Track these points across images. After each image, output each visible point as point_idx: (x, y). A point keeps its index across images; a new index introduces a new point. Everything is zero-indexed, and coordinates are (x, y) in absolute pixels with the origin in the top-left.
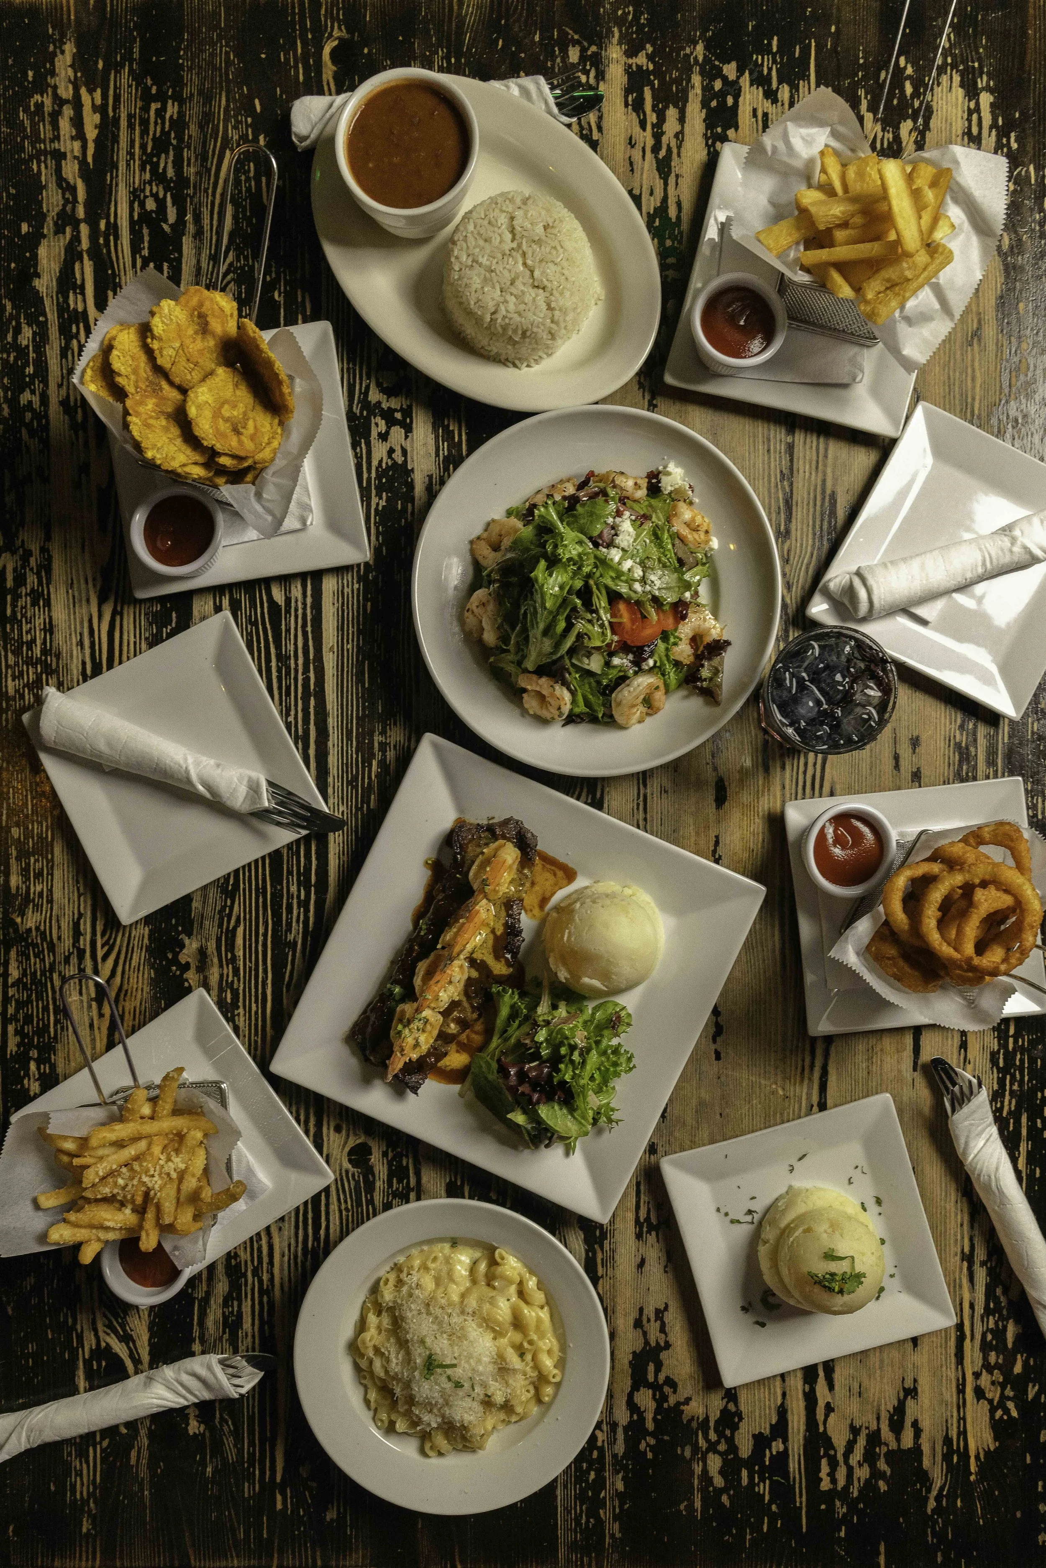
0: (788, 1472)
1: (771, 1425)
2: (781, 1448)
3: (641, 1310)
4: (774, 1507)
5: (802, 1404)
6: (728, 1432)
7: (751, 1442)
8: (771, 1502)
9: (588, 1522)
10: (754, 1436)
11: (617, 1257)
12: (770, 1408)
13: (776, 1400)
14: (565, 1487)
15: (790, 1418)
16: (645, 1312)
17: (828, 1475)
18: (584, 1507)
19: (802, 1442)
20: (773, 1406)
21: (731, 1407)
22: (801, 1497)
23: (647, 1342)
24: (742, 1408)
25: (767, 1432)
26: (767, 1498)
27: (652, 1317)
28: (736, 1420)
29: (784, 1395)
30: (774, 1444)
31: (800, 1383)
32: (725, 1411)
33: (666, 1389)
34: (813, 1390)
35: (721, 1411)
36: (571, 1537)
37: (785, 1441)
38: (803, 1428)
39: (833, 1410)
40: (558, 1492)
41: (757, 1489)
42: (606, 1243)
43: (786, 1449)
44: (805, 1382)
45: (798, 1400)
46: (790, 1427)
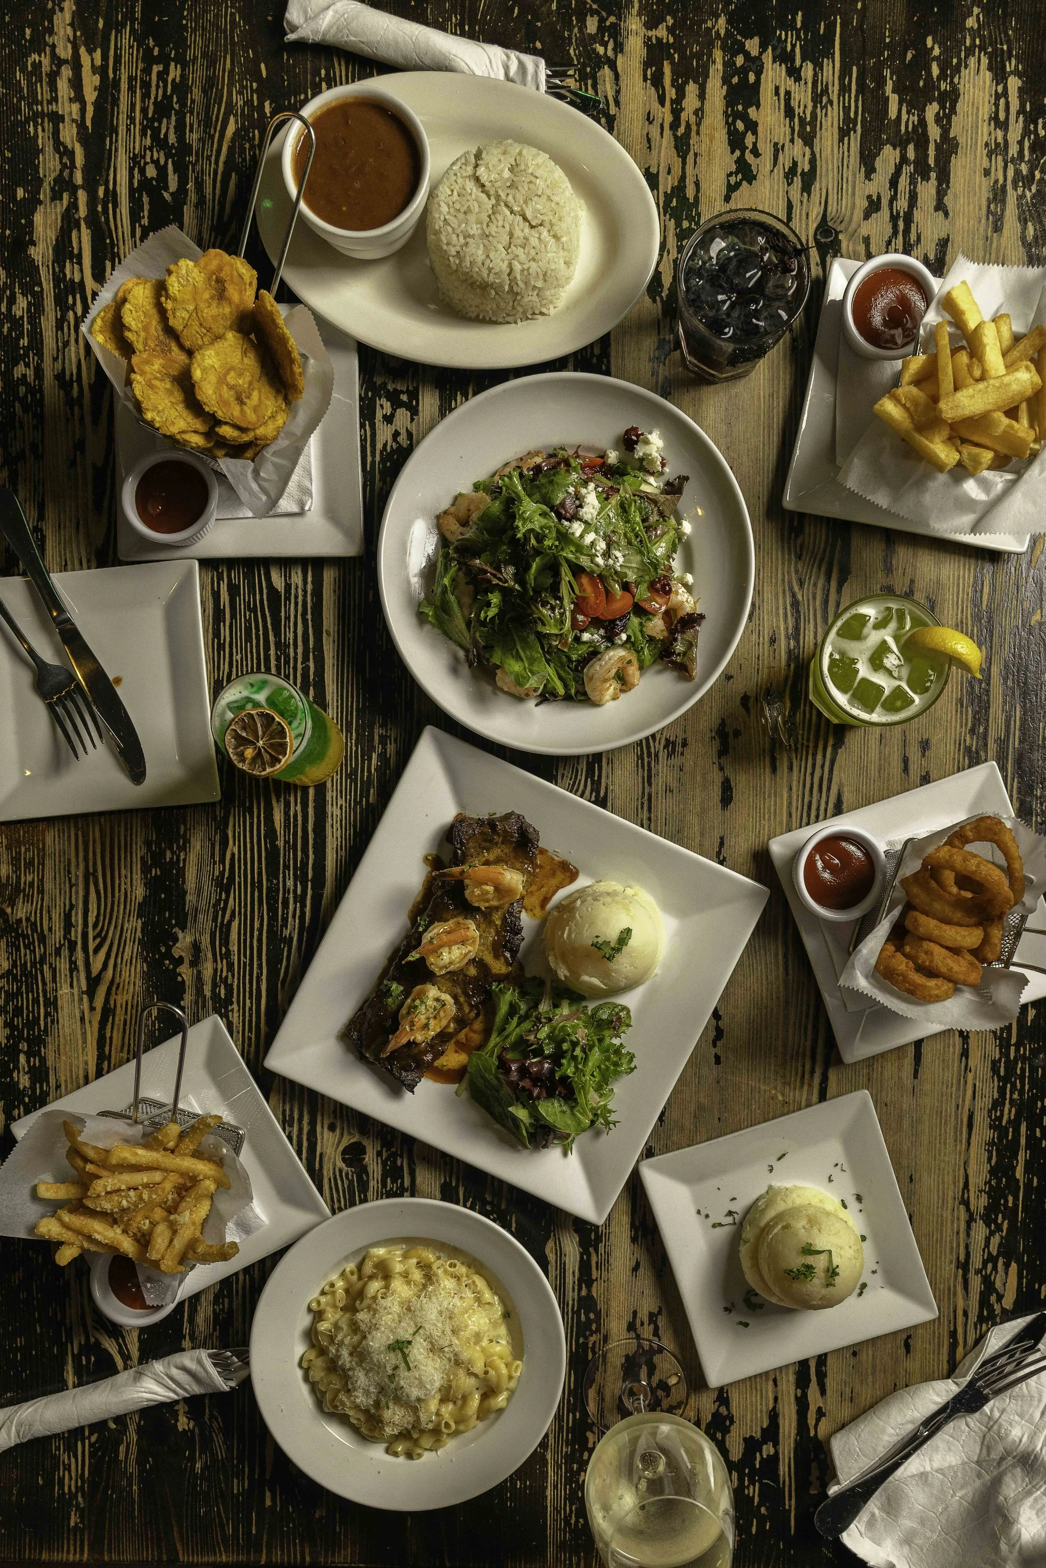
0: (778, 1475)
1: (762, 1429)
2: (772, 1451)
3: (635, 1313)
4: (763, 1510)
5: (794, 1408)
6: (719, 1436)
7: (742, 1446)
8: (760, 1504)
9: (577, 1522)
10: (745, 1439)
11: (611, 1260)
12: (761, 1411)
13: (767, 1404)
14: (556, 1487)
15: (781, 1422)
16: (639, 1315)
17: (818, 1478)
18: (574, 1508)
19: (792, 1445)
20: (764, 1410)
21: (723, 1410)
22: (790, 1499)
23: (640, 1346)
24: (734, 1411)
25: (758, 1435)
26: (756, 1500)
27: (646, 1320)
28: (728, 1423)
29: (776, 1399)
30: (765, 1447)
31: (792, 1388)
32: (716, 1415)
33: (660, 1393)
34: (805, 1395)
35: (713, 1415)
36: (560, 1537)
37: (776, 1444)
38: (794, 1432)
39: (824, 1415)
40: (548, 1493)
41: (746, 1492)
42: (601, 1246)
43: (777, 1453)
44: (797, 1387)
45: (789, 1404)
46: (781, 1431)
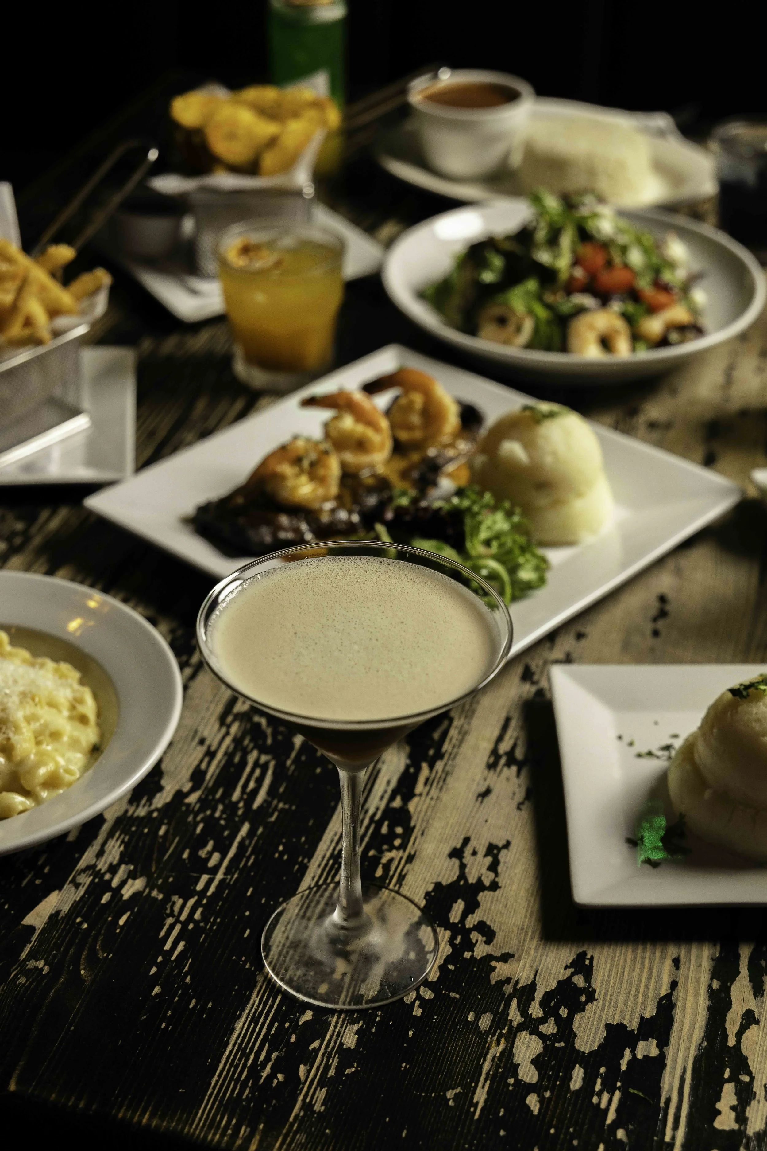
0: (659, 1088)
1: (642, 1018)
2: (654, 1052)
3: (467, 841)
4: (621, 1134)
5: (703, 1003)
6: (564, 1012)
7: (601, 1034)
8: (616, 1124)
9: (272, 1076)
10: (608, 1026)
11: (449, 780)
12: (645, 995)
13: (658, 987)
14: (255, 1020)
15: (677, 1014)
16: (473, 844)
17: (733, 1108)
18: (274, 1056)
19: (693, 1052)
20: (651, 994)
21: (579, 981)
22: (676, 1127)
23: (462, 876)
24: (597, 984)
25: (634, 1025)
26: (611, 1116)
27: (482, 850)
28: (583, 998)
29: (674, 985)
30: (641, 1044)
31: (705, 977)
32: (565, 985)
33: (475, 936)
34: (725, 989)
35: (559, 983)
36: (232, 1091)
37: (663, 1042)
38: (698, 1034)
39: (757, 1022)
40: (239, 1025)
41: (595, 1100)
42: (439, 765)
43: (661, 1059)
44: (715, 974)
45: (696, 994)
46: (676, 1027)
